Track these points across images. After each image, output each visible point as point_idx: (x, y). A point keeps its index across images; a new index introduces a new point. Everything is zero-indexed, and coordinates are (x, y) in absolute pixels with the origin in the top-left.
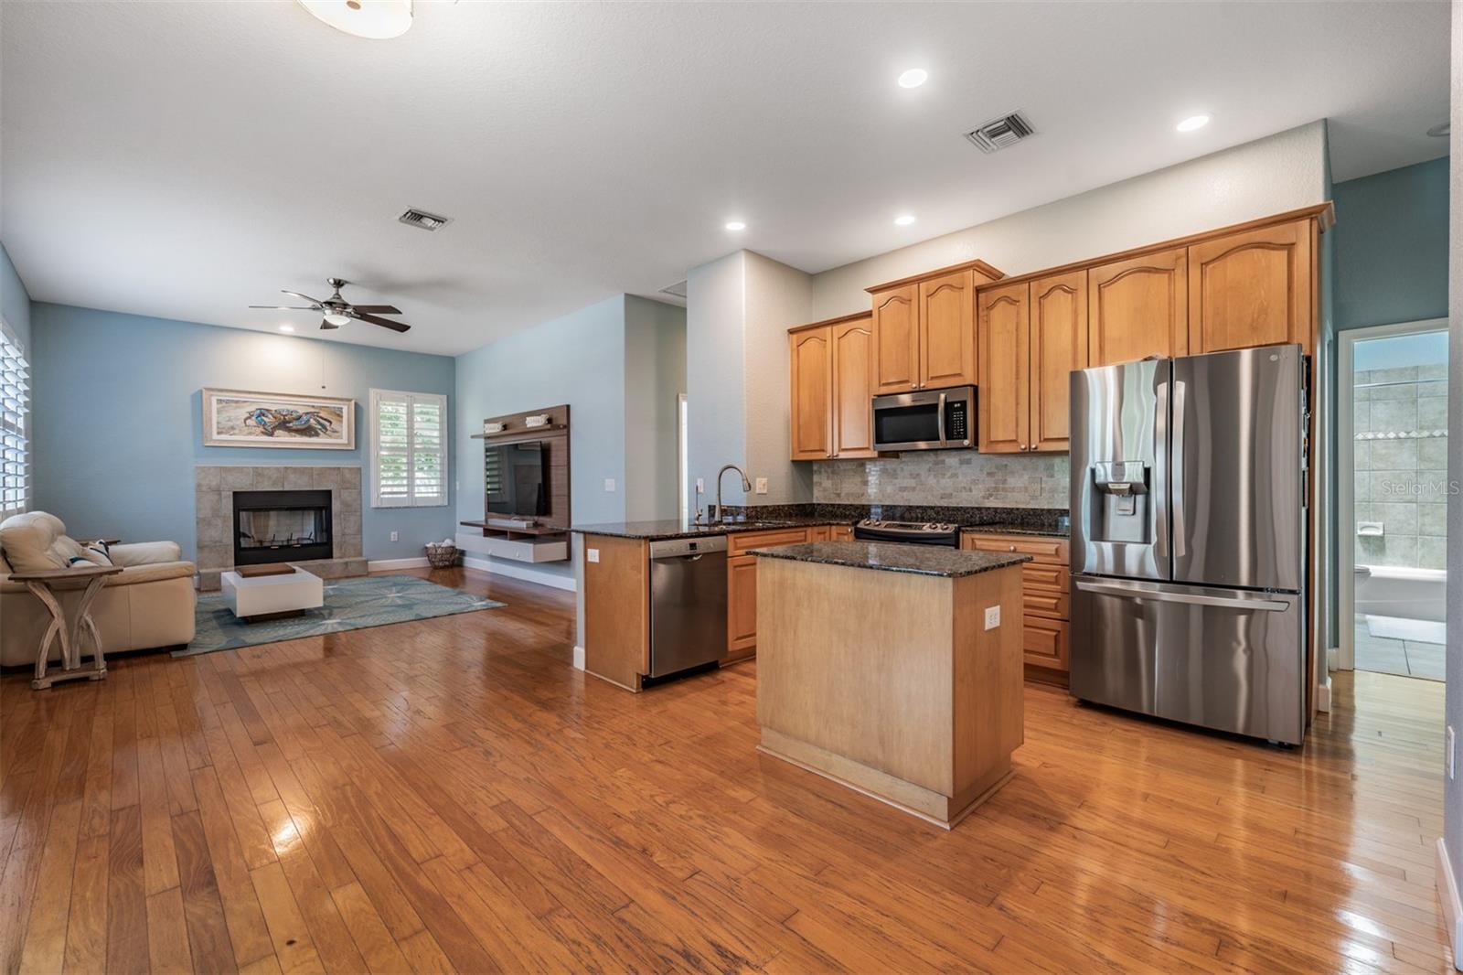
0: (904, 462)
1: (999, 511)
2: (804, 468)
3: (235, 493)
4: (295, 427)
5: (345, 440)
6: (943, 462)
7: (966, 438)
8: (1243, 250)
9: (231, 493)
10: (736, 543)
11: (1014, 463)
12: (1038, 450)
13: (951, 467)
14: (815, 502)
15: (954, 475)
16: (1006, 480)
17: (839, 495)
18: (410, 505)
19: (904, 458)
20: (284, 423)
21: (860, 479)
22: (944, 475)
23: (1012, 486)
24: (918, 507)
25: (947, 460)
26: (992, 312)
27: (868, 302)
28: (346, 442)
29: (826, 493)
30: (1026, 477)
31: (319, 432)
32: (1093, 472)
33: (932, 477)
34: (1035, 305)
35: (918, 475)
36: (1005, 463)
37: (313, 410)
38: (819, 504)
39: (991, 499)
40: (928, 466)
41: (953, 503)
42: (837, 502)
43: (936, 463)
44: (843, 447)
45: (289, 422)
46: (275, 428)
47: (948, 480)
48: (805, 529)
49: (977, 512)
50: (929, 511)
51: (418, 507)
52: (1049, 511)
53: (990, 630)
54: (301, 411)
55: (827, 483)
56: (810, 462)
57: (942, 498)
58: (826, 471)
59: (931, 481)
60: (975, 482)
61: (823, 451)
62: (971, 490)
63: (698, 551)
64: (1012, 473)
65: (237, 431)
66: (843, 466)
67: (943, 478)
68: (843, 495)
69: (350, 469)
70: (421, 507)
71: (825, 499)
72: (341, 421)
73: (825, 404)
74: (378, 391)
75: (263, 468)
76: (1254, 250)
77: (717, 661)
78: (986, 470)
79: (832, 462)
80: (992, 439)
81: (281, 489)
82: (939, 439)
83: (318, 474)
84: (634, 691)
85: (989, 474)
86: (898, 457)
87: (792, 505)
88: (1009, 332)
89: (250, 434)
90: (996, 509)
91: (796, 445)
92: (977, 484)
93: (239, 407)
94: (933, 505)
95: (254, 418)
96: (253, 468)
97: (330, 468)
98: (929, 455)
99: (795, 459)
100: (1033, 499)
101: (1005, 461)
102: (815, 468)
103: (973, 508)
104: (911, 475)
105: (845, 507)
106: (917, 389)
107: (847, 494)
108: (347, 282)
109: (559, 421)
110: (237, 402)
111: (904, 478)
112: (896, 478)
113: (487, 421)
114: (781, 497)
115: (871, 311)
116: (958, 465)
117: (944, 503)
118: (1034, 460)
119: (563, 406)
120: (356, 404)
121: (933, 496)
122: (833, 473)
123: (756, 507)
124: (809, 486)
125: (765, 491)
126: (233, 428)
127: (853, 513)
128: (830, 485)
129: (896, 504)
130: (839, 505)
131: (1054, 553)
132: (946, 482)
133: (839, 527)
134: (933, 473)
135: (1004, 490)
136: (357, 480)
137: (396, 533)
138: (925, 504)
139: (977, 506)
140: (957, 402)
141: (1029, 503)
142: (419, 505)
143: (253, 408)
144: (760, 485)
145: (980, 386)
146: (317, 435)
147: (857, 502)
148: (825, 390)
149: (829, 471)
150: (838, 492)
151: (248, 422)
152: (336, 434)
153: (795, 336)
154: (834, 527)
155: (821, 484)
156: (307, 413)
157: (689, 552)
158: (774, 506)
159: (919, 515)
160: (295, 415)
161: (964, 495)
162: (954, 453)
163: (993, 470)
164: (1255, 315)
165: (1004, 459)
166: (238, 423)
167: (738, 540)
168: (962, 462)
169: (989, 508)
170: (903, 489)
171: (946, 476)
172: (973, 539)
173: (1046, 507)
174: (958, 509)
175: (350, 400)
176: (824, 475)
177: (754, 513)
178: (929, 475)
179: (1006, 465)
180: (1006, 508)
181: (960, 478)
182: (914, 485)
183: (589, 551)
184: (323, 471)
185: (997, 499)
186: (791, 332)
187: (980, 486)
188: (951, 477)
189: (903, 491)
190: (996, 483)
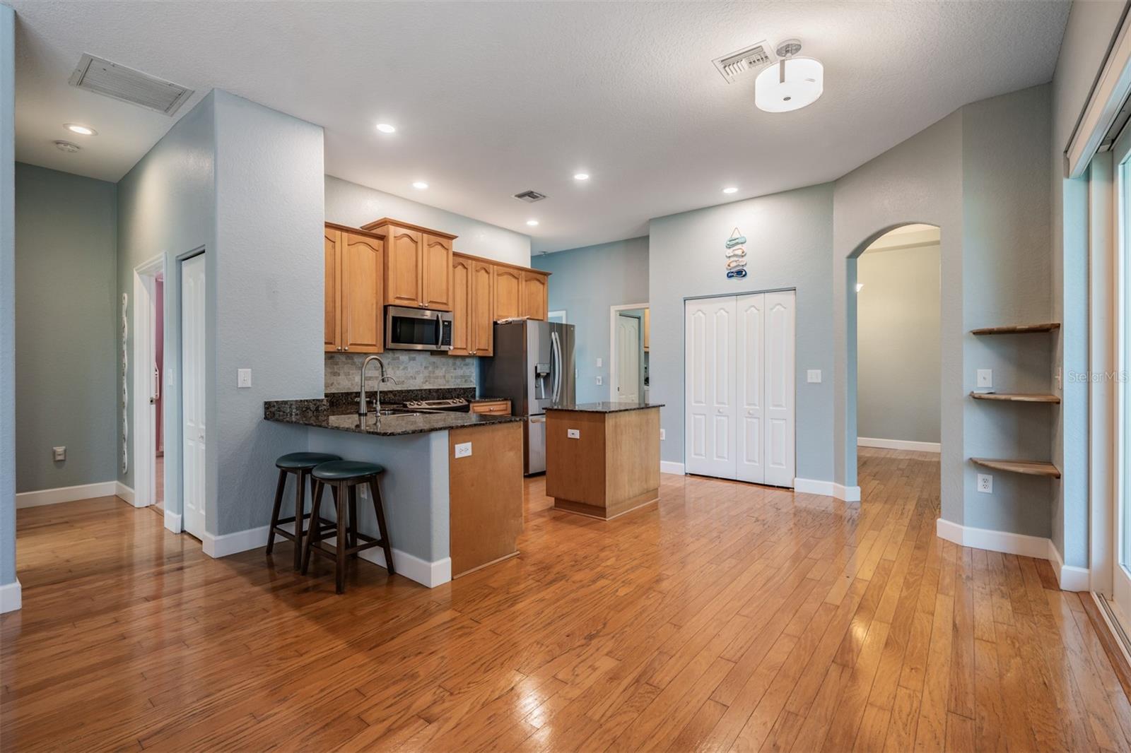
1: (432, 391)
6: (398, 358)
7: (450, 345)
12: (476, 355)
13: (403, 362)
15: (405, 368)
22: (399, 367)
23: (437, 375)
25: (400, 358)
26: (456, 269)
32: (536, 367)
34: (474, 275)
39: (427, 383)
43: (394, 359)
44: (352, 342)
49: (419, 392)
52: (455, 389)
60: (418, 372)
62: (415, 378)
67: (398, 370)
73: (334, 302)
78: (424, 364)
80: (455, 347)
82: (436, 344)
90: (430, 390)
92: (419, 374)
103: (417, 390)
106: (422, 307)
117: (398, 388)
138: (386, 390)
139: (419, 388)
140: (446, 321)
148: (334, 288)
161: (411, 381)
162: (405, 352)
163: (428, 365)
168: (411, 359)
173: (453, 387)
179: (435, 362)
181: (409, 370)
185: (430, 383)
187: (421, 375)
188: (404, 369)
189: (369, 380)
190: (429, 374)
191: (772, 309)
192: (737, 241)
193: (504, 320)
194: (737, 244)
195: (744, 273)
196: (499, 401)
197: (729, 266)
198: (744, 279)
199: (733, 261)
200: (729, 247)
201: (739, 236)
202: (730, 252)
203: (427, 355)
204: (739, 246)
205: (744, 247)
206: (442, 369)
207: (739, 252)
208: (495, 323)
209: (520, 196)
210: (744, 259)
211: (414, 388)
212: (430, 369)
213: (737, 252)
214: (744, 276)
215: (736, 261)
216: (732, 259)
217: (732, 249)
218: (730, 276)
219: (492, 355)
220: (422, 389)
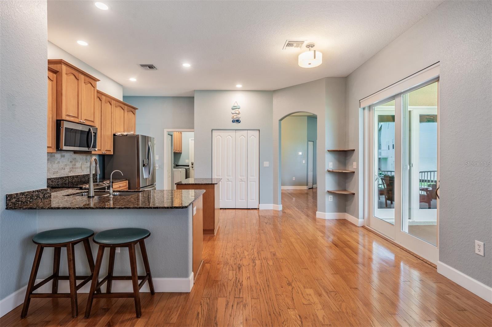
1: (74, 177)
12: (106, 154)
13: (57, 158)
15: (58, 163)
22: (55, 162)
30: (81, 163)
39: (71, 172)
47: (56, 165)
49: (67, 179)
57: (54, 174)
60: (66, 165)
62: (65, 169)
64: (77, 161)
67: (54, 164)
78: (70, 160)
90: (73, 176)
94: (50, 178)
103: (66, 177)
118: (83, 156)
134: (50, 162)
135: (75, 168)
139: (67, 176)
141: (81, 173)
161: (62, 171)
163: (72, 160)
168: (62, 156)
171: (56, 163)
174: (60, 178)
179: (76, 158)
180: (76, 176)
181: (61, 164)
185: (73, 172)
187: (68, 167)
190: (73, 166)
191: (250, 137)
192: (236, 107)
193: (120, 134)
194: (236, 108)
195: (239, 121)
196: (123, 181)
197: (233, 117)
198: (239, 124)
199: (235, 116)
200: (233, 109)
201: (237, 105)
202: (233, 111)
203: (72, 153)
204: (238, 110)
205: (239, 110)
206: (79, 162)
207: (237, 112)
208: (114, 135)
209: (143, 66)
210: (239, 115)
211: (64, 176)
212: (73, 163)
213: (236, 112)
214: (240, 122)
215: (236, 116)
216: (234, 115)
217: (234, 111)
218: (233, 122)
219: (112, 154)
220: (69, 176)
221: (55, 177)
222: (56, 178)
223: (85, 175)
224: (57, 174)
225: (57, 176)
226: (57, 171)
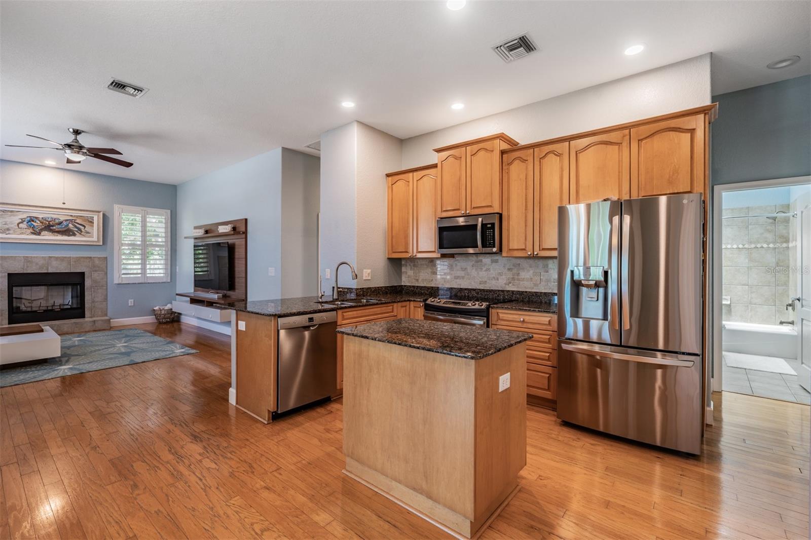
0: (457, 260)
1: (515, 293)
2: (396, 263)
3: (9, 274)
4: (57, 230)
5: (95, 239)
6: (481, 261)
7: (494, 247)
8: (663, 132)
9: (7, 274)
10: (343, 316)
11: (524, 263)
12: (539, 255)
13: (486, 264)
14: (403, 284)
15: (488, 270)
16: (519, 273)
17: (417, 280)
18: (143, 282)
19: (458, 258)
20: (49, 227)
21: (430, 270)
22: (482, 269)
23: (523, 277)
24: (466, 289)
25: (484, 260)
26: (511, 166)
27: (435, 158)
28: (96, 240)
29: (410, 279)
30: (531, 272)
31: (76, 232)
32: (572, 272)
33: (474, 270)
34: (537, 163)
35: (466, 268)
36: (519, 262)
37: (71, 218)
38: (405, 286)
39: (510, 285)
40: (471, 264)
41: (487, 287)
42: (417, 285)
43: (477, 262)
44: (419, 250)
45: (53, 226)
46: (42, 230)
47: (484, 273)
48: (392, 304)
49: (501, 293)
50: (472, 291)
51: (149, 283)
52: (545, 293)
53: (503, 392)
54: (62, 218)
55: (410, 273)
56: (400, 259)
57: (480, 284)
58: (410, 265)
59: (474, 273)
61: (407, 252)
62: (498, 279)
63: (315, 323)
64: (523, 269)
65: (11, 232)
66: (420, 262)
67: (481, 271)
68: (420, 280)
69: (99, 258)
70: (151, 283)
71: (409, 282)
72: (93, 226)
73: (408, 223)
74: (119, 206)
75: (32, 257)
76: (671, 132)
77: (330, 396)
78: (507, 267)
79: (413, 260)
80: (510, 248)
81: (46, 272)
82: (477, 247)
83: (75, 262)
84: (266, 422)
85: (509, 269)
86: (454, 257)
87: (388, 287)
88: (521, 179)
89: (22, 233)
90: (513, 292)
91: (390, 248)
92: (501, 275)
93: (14, 216)
94: (475, 288)
95: (25, 223)
96: (24, 257)
97: (84, 258)
98: (473, 257)
99: (390, 257)
100: (535, 286)
101: (518, 261)
102: (403, 263)
103: (499, 291)
104: (462, 268)
105: (421, 288)
106: (465, 215)
107: (423, 280)
108: (83, 132)
109: (240, 229)
110: (12, 211)
111: (458, 270)
112: (453, 271)
113: (196, 228)
114: (380, 281)
115: (437, 164)
116: (490, 263)
117: (481, 287)
118: (536, 261)
119: (243, 219)
120: (104, 215)
121: (475, 282)
122: (414, 266)
123: (363, 288)
124: (399, 274)
125: (370, 278)
126: (8, 229)
127: (426, 292)
128: (412, 274)
129: (452, 287)
130: (418, 286)
131: (548, 323)
132: (483, 274)
133: (415, 302)
134: (475, 268)
135: (518, 280)
136: (104, 265)
137: (132, 300)
138: (470, 287)
139: (501, 289)
140: (489, 224)
141: (533, 288)
142: (150, 282)
143: (24, 216)
144: (366, 274)
145: (503, 214)
146: (74, 235)
147: (428, 285)
148: (408, 213)
149: (412, 264)
150: (417, 278)
151: (21, 225)
152: (88, 234)
153: (390, 178)
154: (412, 303)
155: (406, 273)
156: (67, 220)
157: (307, 324)
158: (375, 287)
159: (467, 294)
160: (57, 221)
161: (494, 282)
162: (488, 255)
163: (512, 267)
164: (671, 174)
165: (518, 260)
166: (12, 226)
167: (345, 314)
168: (493, 261)
169: (509, 291)
170: (457, 278)
172: (498, 313)
173: (543, 291)
174: (491, 291)
175: (99, 212)
176: (409, 267)
177: (361, 293)
178: (473, 269)
179: (519, 264)
180: (519, 291)
181: (492, 271)
182: (463, 275)
183: (240, 322)
184: (78, 260)
185: (514, 285)
186: (388, 175)
187: (504, 277)
188: (486, 270)
189: (457, 279)
190: (513, 275)
206: (529, 271)
211: (496, 289)
212: (514, 270)
220: (505, 289)
221: (483, 288)
222: (482, 290)
223: (542, 293)
224: (485, 285)
225: (485, 287)
226: (486, 280)
